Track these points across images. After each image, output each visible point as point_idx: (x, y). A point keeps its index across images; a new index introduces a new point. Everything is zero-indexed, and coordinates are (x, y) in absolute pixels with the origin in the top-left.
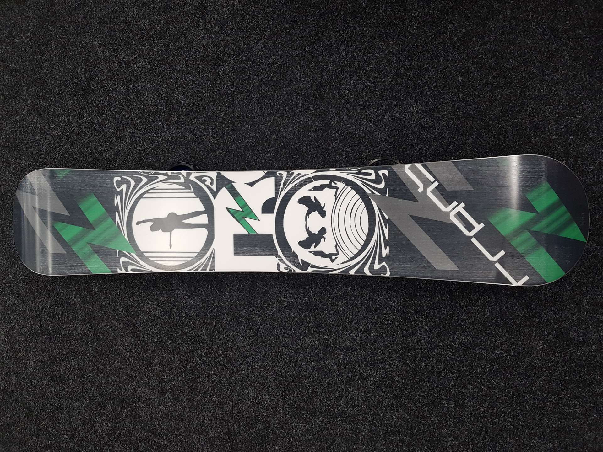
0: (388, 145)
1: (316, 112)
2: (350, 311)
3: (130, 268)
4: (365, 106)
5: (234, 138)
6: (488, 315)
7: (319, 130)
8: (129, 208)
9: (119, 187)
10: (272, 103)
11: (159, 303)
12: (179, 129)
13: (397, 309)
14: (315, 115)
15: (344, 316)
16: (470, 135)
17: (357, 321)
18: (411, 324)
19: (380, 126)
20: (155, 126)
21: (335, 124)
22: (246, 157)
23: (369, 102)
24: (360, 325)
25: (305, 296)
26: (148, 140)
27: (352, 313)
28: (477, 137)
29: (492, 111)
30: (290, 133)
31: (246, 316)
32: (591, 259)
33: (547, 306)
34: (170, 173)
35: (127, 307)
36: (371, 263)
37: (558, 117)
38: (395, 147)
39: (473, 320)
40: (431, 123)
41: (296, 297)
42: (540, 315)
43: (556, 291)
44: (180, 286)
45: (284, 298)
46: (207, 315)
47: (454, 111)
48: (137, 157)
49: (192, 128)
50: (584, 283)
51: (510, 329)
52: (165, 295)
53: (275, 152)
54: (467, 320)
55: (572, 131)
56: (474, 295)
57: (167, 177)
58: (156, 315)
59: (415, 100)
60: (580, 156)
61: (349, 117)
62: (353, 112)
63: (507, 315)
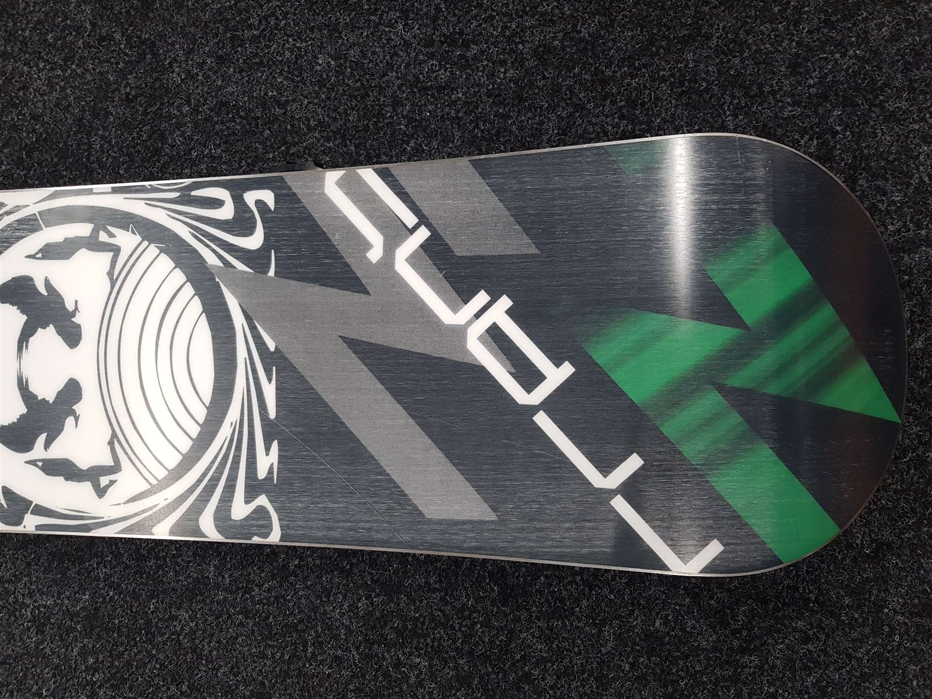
0: (328, 139)
1: (131, 48)
2: (212, 635)
4: (264, 30)
6: (610, 645)
7: (136, 97)
10: (10, 24)
13: (347, 628)
14: (127, 55)
15: (194, 651)
16: (552, 108)
17: (233, 668)
18: (386, 675)
19: (304, 84)
21: (182, 80)
23: (277, 18)
24: (239, 678)
25: (83, 590)
27: (219, 642)
28: (571, 115)
29: (613, 40)
30: (57, 105)
32: (908, 472)
33: (784, 616)
36: (221, 501)
37: (797, 55)
38: (346, 146)
39: (566, 661)
40: (443, 76)
41: (59, 594)
42: (762, 645)
43: (807, 572)
45: (23, 595)
47: (509, 40)
50: (889, 546)
51: (675, 690)
53: (13, 160)
54: (550, 661)
55: (837, 95)
56: (570, 583)
59: (402, 11)
60: (863, 165)
61: (221, 60)
62: (233, 47)
63: (664, 644)
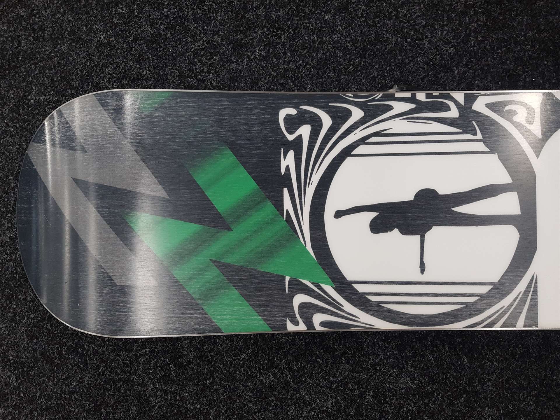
3: (318, 319)
5: (493, 41)
8: (316, 178)
9: (291, 131)
11: (332, 383)
12: (371, 26)
20: (318, 22)
22: (519, 81)
26: (304, 49)
31: (535, 413)
34: (421, 96)
35: (260, 391)
44: (380, 347)
46: (444, 410)
48: (280, 84)
49: (397, 23)
52: (347, 366)
57: (413, 106)
58: (327, 408)
